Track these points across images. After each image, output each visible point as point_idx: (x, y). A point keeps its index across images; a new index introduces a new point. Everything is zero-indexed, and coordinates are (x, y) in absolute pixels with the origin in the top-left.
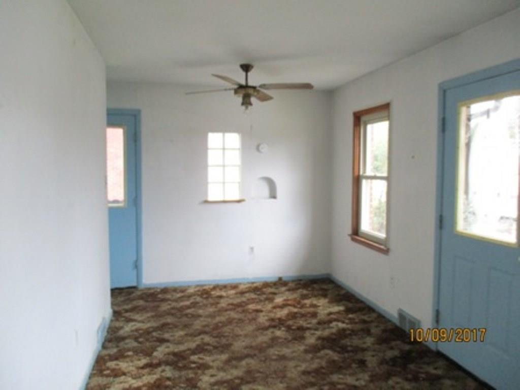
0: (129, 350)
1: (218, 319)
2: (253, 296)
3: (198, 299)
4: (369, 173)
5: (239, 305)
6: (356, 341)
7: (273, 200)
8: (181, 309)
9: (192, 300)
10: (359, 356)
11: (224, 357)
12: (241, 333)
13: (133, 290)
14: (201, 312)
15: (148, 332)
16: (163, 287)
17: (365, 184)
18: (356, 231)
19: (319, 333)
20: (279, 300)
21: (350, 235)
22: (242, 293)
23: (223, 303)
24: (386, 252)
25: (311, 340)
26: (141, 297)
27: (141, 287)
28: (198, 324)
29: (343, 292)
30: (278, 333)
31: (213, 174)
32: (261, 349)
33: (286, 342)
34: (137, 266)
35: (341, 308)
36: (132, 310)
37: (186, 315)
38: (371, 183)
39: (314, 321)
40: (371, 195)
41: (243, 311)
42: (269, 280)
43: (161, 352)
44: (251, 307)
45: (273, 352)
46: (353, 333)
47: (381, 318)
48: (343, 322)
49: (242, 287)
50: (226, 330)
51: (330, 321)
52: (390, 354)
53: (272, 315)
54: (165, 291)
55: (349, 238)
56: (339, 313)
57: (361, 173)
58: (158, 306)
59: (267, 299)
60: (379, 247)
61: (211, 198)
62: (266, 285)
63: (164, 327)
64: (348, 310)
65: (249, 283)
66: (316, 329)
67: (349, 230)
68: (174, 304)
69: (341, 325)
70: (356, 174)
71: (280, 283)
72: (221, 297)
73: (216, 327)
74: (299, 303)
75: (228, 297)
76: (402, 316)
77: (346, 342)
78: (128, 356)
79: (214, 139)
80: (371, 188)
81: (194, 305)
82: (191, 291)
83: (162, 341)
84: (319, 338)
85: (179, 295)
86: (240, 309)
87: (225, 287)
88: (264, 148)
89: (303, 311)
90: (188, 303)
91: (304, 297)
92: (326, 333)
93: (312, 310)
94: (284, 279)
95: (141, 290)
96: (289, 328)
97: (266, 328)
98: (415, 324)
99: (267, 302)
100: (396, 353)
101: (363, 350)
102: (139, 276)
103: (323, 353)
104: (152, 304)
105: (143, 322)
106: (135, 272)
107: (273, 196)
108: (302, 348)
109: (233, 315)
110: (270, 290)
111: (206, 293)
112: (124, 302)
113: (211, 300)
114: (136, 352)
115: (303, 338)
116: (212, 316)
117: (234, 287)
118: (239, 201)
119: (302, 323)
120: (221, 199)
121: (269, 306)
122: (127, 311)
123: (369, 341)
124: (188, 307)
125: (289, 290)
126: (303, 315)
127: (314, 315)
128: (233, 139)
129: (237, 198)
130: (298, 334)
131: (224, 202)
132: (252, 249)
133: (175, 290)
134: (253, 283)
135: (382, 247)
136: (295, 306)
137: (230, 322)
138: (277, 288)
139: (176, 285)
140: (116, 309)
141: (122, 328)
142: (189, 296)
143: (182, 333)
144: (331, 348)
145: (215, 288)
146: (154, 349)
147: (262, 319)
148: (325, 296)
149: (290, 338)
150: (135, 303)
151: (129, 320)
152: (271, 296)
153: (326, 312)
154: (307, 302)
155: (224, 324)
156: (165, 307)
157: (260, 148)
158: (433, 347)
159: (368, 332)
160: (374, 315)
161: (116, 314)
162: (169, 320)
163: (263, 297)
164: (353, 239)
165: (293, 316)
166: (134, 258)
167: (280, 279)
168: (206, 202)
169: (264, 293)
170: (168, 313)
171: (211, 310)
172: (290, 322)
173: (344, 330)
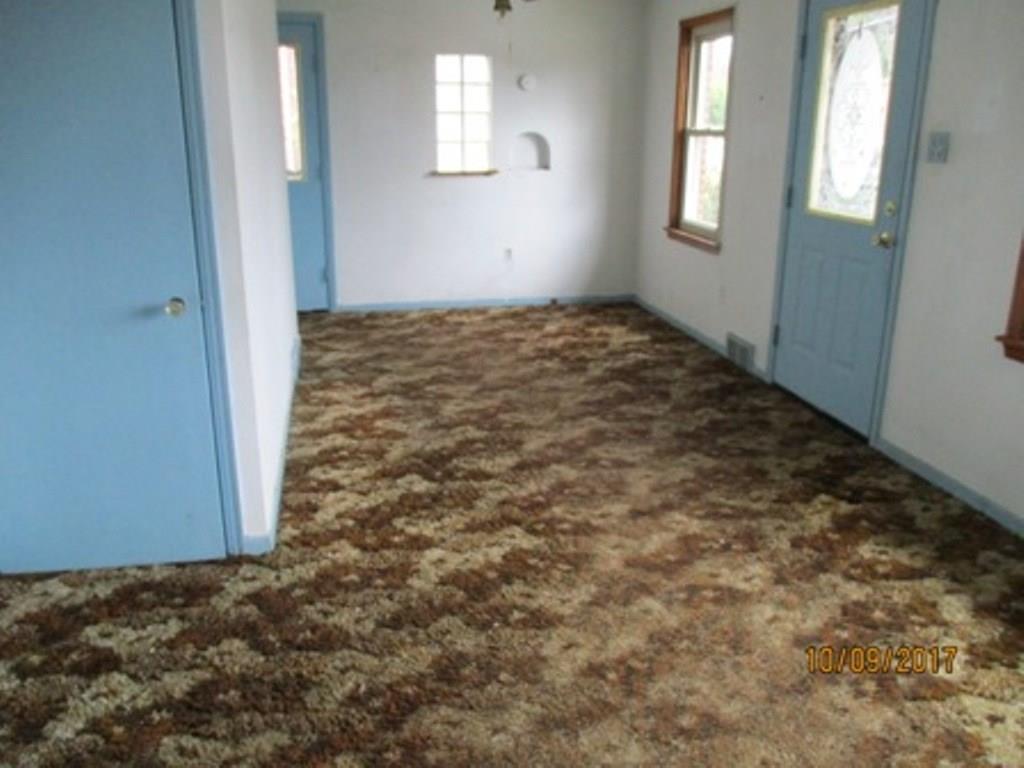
0: (337, 380)
1: (458, 349)
2: (511, 322)
3: (426, 326)
4: (701, 124)
5: (490, 333)
6: (660, 373)
7: (543, 172)
8: (403, 338)
9: (417, 327)
10: (662, 387)
11: (473, 388)
12: (496, 364)
13: (322, 314)
14: (432, 340)
15: (359, 363)
16: (368, 310)
17: (693, 143)
18: (676, 221)
19: (608, 364)
20: (551, 328)
21: (665, 229)
22: (494, 319)
23: (466, 331)
24: (716, 249)
25: (596, 371)
26: (338, 324)
27: (335, 310)
28: (429, 355)
29: (651, 319)
30: (548, 364)
31: (446, 127)
32: (523, 381)
33: (560, 373)
34: (327, 276)
35: (646, 337)
36: (329, 338)
37: (412, 345)
38: (704, 143)
39: (603, 352)
40: (703, 162)
41: (496, 341)
42: (536, 303)
43: (382, 382)
44: (509, 335)
45: (542, 383)
46: (657, 364)
47: (703, 348)
48: (645, 352)
49: (493, 312)
50: (473, 361)
51: (628, 351)
52: (705, 386)
53: (540, 345)
54: (372, 316)
55: (664, 234)
56: (641, 343)
57: (689, 125)
58: (367, 335)
59: (531, 327)
60: (707, 243)
61: (442, 168)
62: (532, 309)
63: (380, 357)
64: (655, 340)
65: (503, 307)
66: (605, 360)
67: (664, 220)
68: (390, 332)
69: (641, 356)
70: (680, 127)
71: (554, 306)
72: (461, 324)
73: (458, 357)
74: (582, 331)
75: (472, 324)
76: (732, 343)
77: (647, 373)
78: (337, 387)
79: (446, 66)
80: (704, 151)
81: (421, 333)
82: (414, 316)
83: (382, 372)
84: (607, 370)
85: (395, 321)
86: (492, 339)
87: (466, 312)
88: (530, 82)
89: (587, 340)
90: (410, 331)
91: (590, 324)
92: (619, 364)
93: (601, 339)
94: (560, 302)
95: (335, 315)
96: (565, 359)
97: (533, 359)
98: (747, 351)
99: (532, 331)
100: (714, 385)
101: (668, 382)
102: (330, 294)
103: (611, 384)
104: (356, 332)
105: (348, 351)
106: (324, 286)
107: (544, 164)
108: (582, 380)
109: (482, 344)
110: (537, 315)
111: (439, 319)
112: (314, 329)
113: (445, 328)
114: (347, 382)
115: (584, 370)
116: (450, 345)
117: (482, 311)
118: (488, 174)
119: (584, 353)
120: (457, 168)
121: (537, 335)
122: (320, 339)
123: (678, 373)
124: (413, 336)
125: (567, 316)
126: (585, 345)
127: (604, 345)
128: (478, 66)
129: (486, 168)
130: (579, 366)
131: (464, 174)
132: (509, 252)
133: (389, 315)
134: (510, 307)
135: (711, 243)
136: (574, 335)
137: (477, 352)
138: (549, 313)
139: (389, 309)
140: (305, 337)
141: (320, 357)
142: (412, 323)
143: (409, 364)
144: (623, 380)
145: (451, 312)
146: (372, 379)
147: (526, 349)
148: (622, 323)
149: (565, 369)
150: (330, 331)
151: (327, 350)
152: (538, 323)
153: (622, 341)
154: (595, 330)
155: (469, 355)
156: (376, 335)
157: (524, 82)
158: (768, 380)
159: (680, 364)
160: (693, 346)
161: (307, 343)
162: (387, 349)
163: (526, 324)
164: (672, 236)
165: (573, 346)
166: (321, 264)
167: (554, 302)
168: (435, 174)
169: (527, 320)
170: (384, 342)
171: (448, 339)
172: (567, 353)
173: (645, 362)
